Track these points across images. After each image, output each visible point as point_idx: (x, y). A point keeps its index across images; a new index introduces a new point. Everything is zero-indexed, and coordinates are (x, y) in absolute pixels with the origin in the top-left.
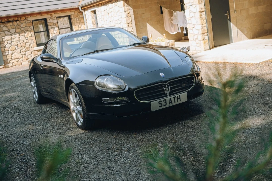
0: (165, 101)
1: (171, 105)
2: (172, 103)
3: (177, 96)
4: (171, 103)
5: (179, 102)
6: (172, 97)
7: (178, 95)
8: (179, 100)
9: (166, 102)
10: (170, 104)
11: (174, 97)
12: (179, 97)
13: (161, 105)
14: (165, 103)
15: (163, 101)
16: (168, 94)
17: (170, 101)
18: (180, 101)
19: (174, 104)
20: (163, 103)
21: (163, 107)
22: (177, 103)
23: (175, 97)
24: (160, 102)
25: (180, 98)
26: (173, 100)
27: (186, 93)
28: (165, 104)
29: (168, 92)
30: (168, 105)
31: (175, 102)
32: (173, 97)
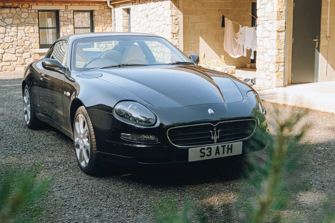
0: (209, 150)
1: (218, 156)
2: (219, 154)
3: (228, 145)
4: (217, 154)
5: (230, 154)
6: (220, 146)
7: (230, 144)
8: (230, 151)
9: (210, 152)
10: (216, 155)
11: (224, 146)
12: (230, 147)
13: (203, 155)
14: (209, 152)
15: (207, 149)
16: (215, 141)
17: (217, 151)
18: (231, 152)
19: (221, 155)
20: (207, 152)
21: (206, 158)
22: (226, 155)
23: (225, 146)
24: (203, 151)
25: (231, 149)
26: (221, 150)
27: (242, 142)
28: (209, 154)
29: (215, 138)
30: (213, 156)
31: (224, 153)
32: (222, 146)
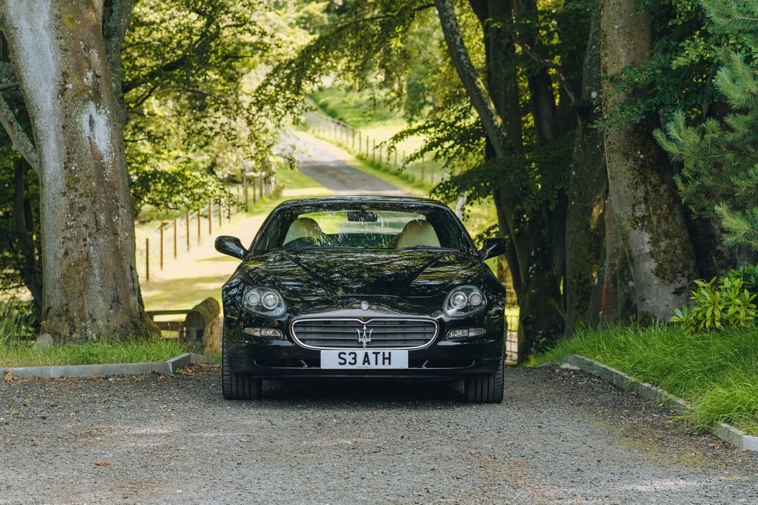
0: (353, 356)
1: (366, 366)
2: (369, 364)
3: (384, 353)
4: (366, 364)
5: (387, 366)
6: (370, 351)
7: (387, 351)
8: (387, 361)
9: (355, 358)
10: (364, 364)
11: (377, 354)
12: (387, 356)
13: (343, 361)
14: (353, 359)
15: (350, 355)
16: (364, 345)
17: (365, 359)
18: (390, 364)
19: (373, 366)
20: (349, 358)
21: (347, 367)
22: (380, 366)
23: (379, 353)
24: (342, 356)
25: (389, 358)
26: (372, 358)
27: (407, 351)
28: (353, 361)
29: (365, 340)
30: (359, 365)
31: (376, 364)
32: (374, 353)
